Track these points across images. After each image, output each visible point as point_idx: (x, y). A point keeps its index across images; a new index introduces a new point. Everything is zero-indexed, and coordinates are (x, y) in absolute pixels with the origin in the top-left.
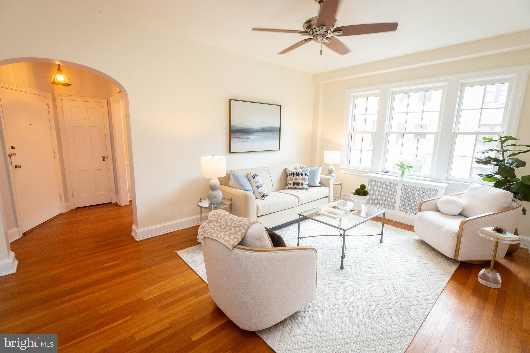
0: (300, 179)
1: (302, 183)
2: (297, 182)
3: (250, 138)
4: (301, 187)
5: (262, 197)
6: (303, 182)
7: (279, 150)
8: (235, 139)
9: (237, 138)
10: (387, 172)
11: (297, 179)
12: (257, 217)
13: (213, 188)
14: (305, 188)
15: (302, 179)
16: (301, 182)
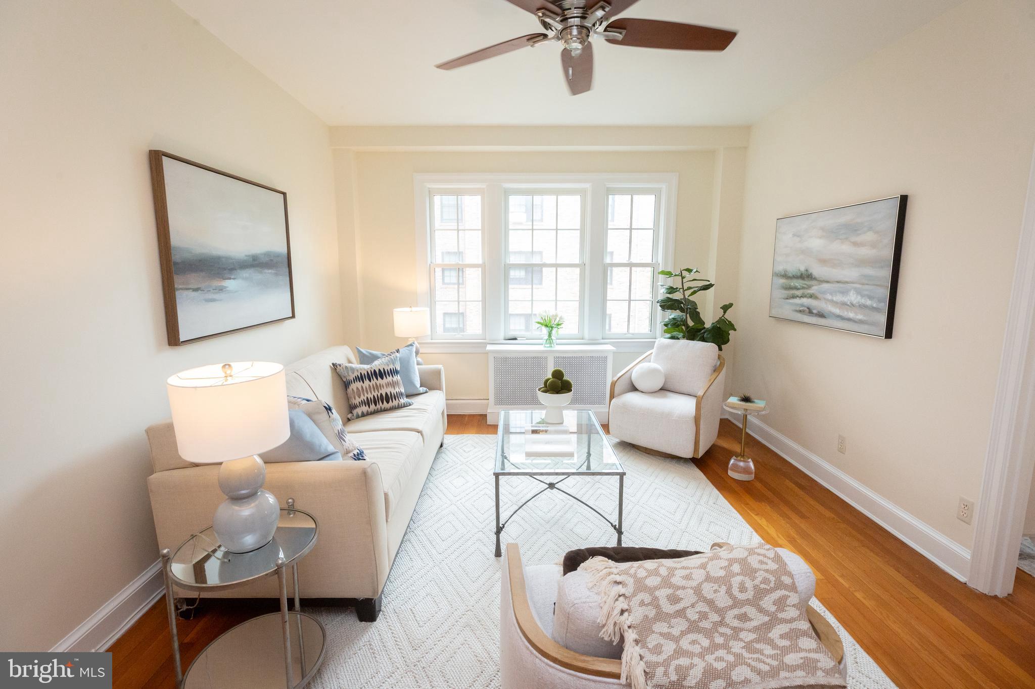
0: (388, 385)
1: (395, 394)
2: (384, 396)
3: (226, 287)
6: (396, 390)
7: (293, 316)
9: (190, 289)
10: (515, 339)
11: (381, 386)
12: (388, 525)
14: (404, 403)
15: (393, 385)
16: (393, 391)
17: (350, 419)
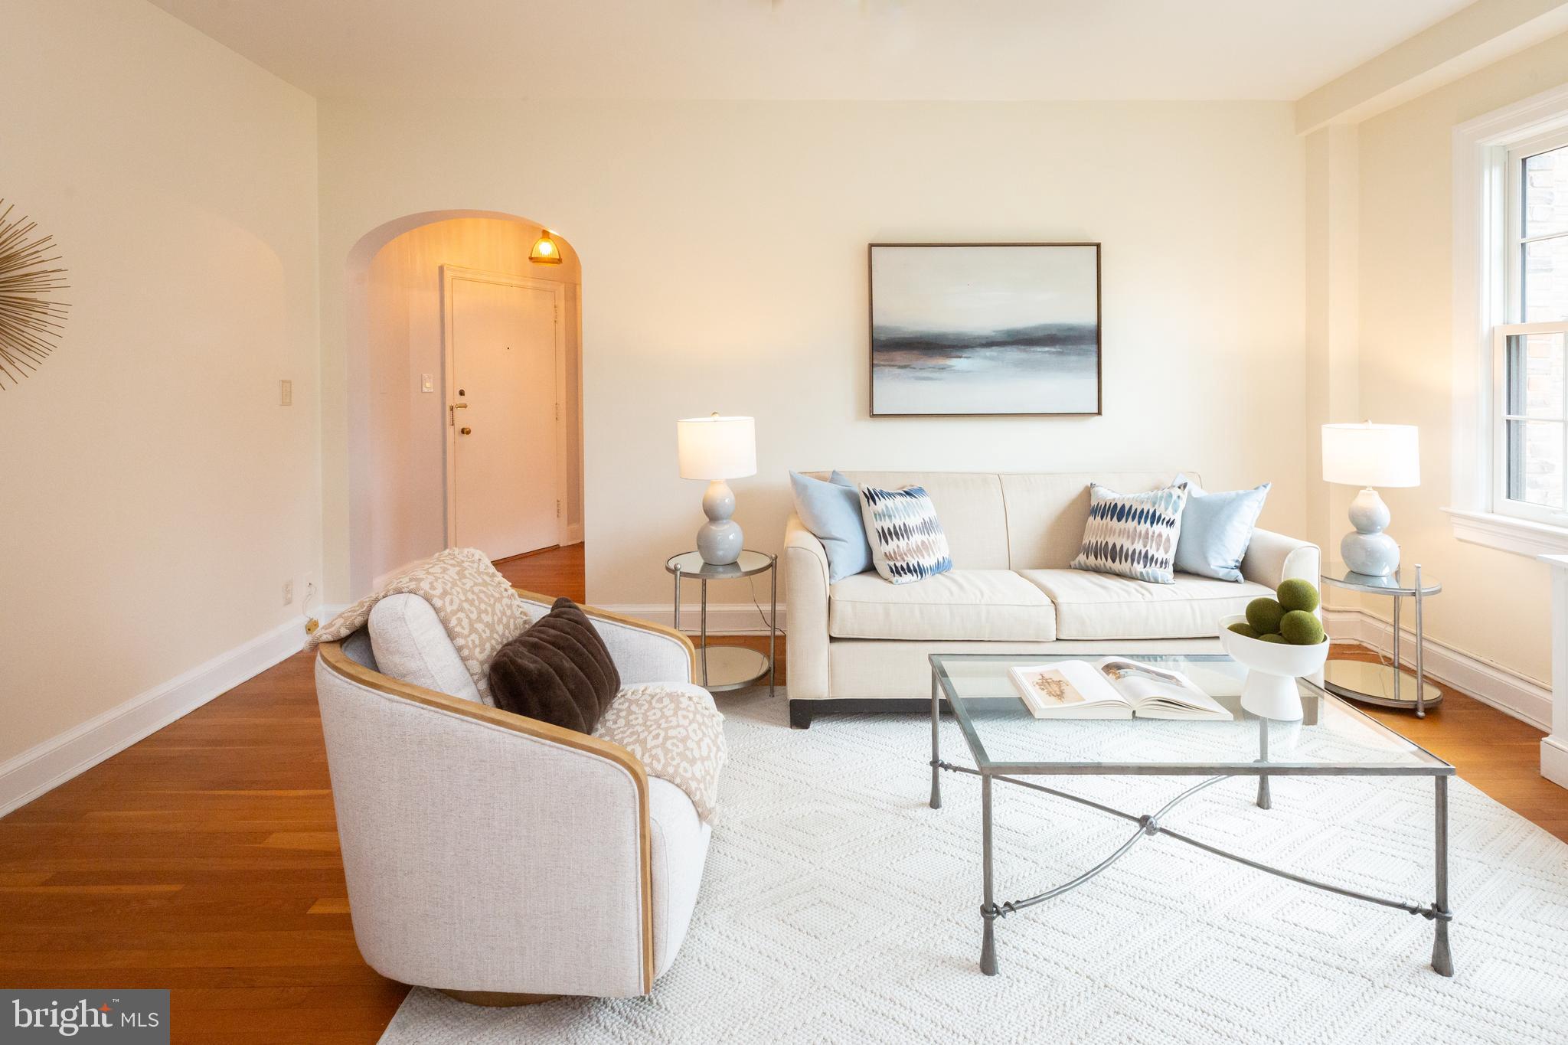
0: (1121, 533)
1: (1130, 553)
2: (1110, 546)
3: (952, 366)
4: (1124, 566)
5: (892, 571)
6: (1139, 546)
7: (1099, 413)
11: (1112, 531)
12: (832, 639)
13: (712, 515)
14: (1141, 573)
15: (1133, 536)
16: (1128, 546)
17: (1070, 567)
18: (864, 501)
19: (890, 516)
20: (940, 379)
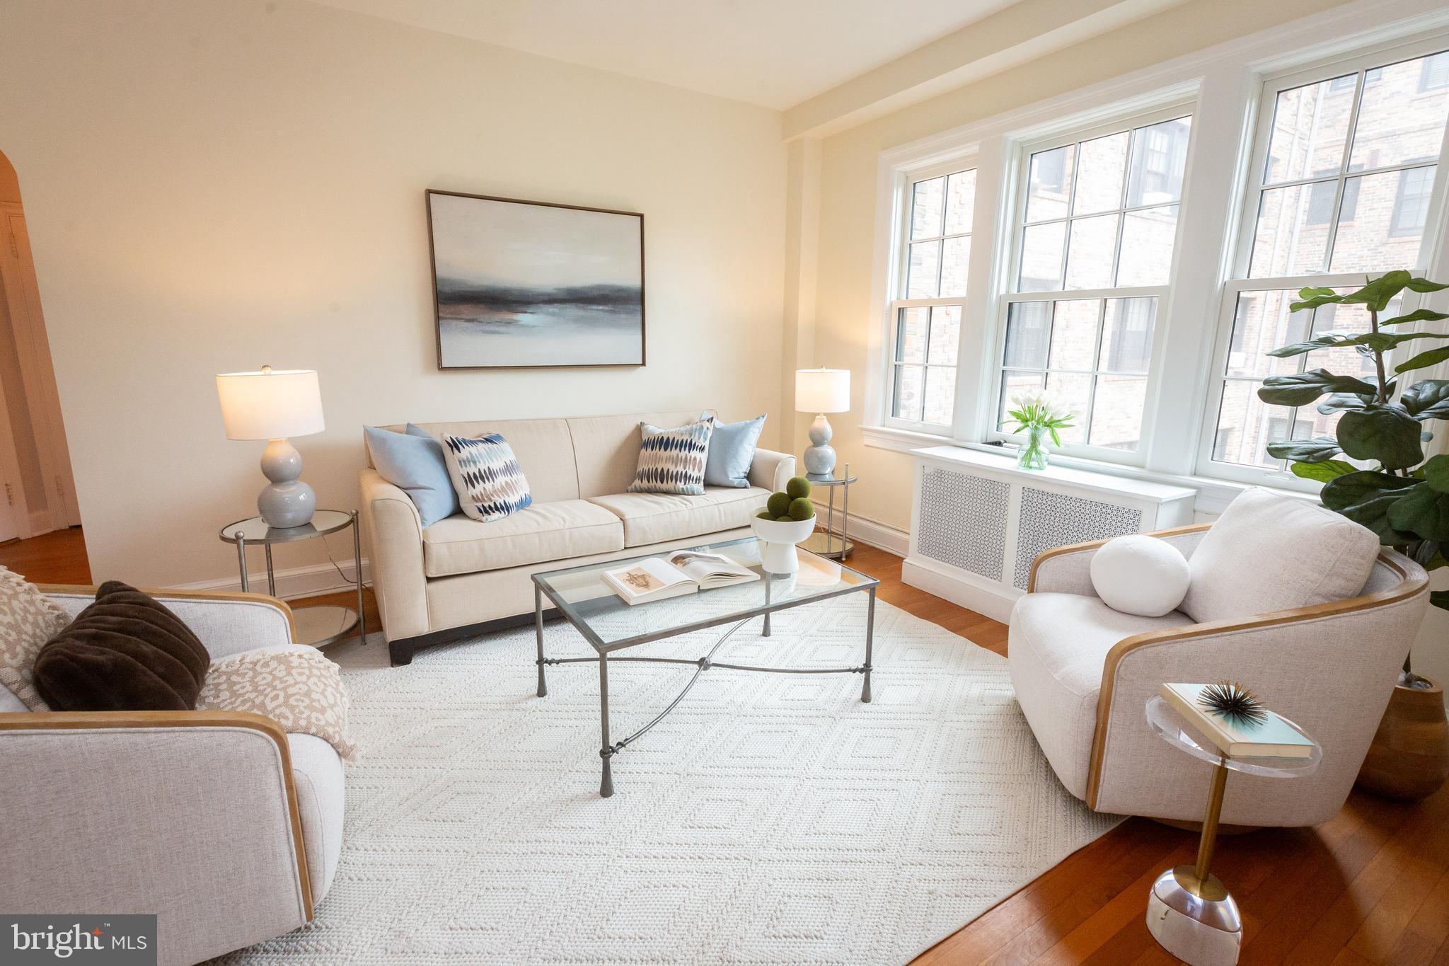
0: (668, 459)
1: (674, 474)
2: (659, 472)
3: (517, 321)
4: (669, 485)
5: (481, 512)
6: (680, 469)
7: (644, 364)
8: (454, 323)
9: (460, 319)
10: (999, 444)
11: (661, 459)
12: (429, 580)
13: (275, 475)
14: (683, 489)
15: (676, 461)
16: (673, 469)
17: (628, 491)
18: (447, 450)
19: (475, 462)
20: (508, 333)
